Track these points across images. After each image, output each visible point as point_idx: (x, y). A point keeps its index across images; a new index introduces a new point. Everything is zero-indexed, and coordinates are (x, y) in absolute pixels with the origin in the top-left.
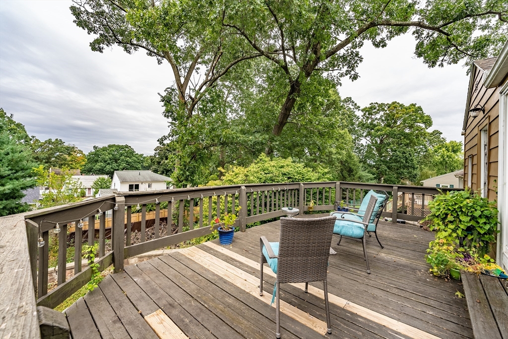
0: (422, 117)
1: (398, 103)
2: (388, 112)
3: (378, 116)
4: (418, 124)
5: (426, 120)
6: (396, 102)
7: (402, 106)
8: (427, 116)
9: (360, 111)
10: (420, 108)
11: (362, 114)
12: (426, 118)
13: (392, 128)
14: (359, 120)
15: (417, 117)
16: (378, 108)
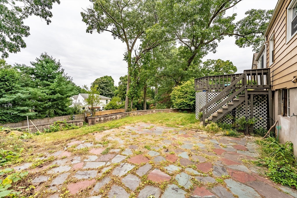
0: (232, 67)
1: (221, 60)
2: (216, 64)
3: (211, 66)
4: (231, 70)
5: (234, 69)
6: (220, 59)
7: (223, 61)
8: (235, 66)
9: (202, 64)
10: (231, 63)
11: (203, 65)
12: (234, 68)
13: (218, 72)
14: (202, 68)
15: (230, 67)
16: (211, 62)
